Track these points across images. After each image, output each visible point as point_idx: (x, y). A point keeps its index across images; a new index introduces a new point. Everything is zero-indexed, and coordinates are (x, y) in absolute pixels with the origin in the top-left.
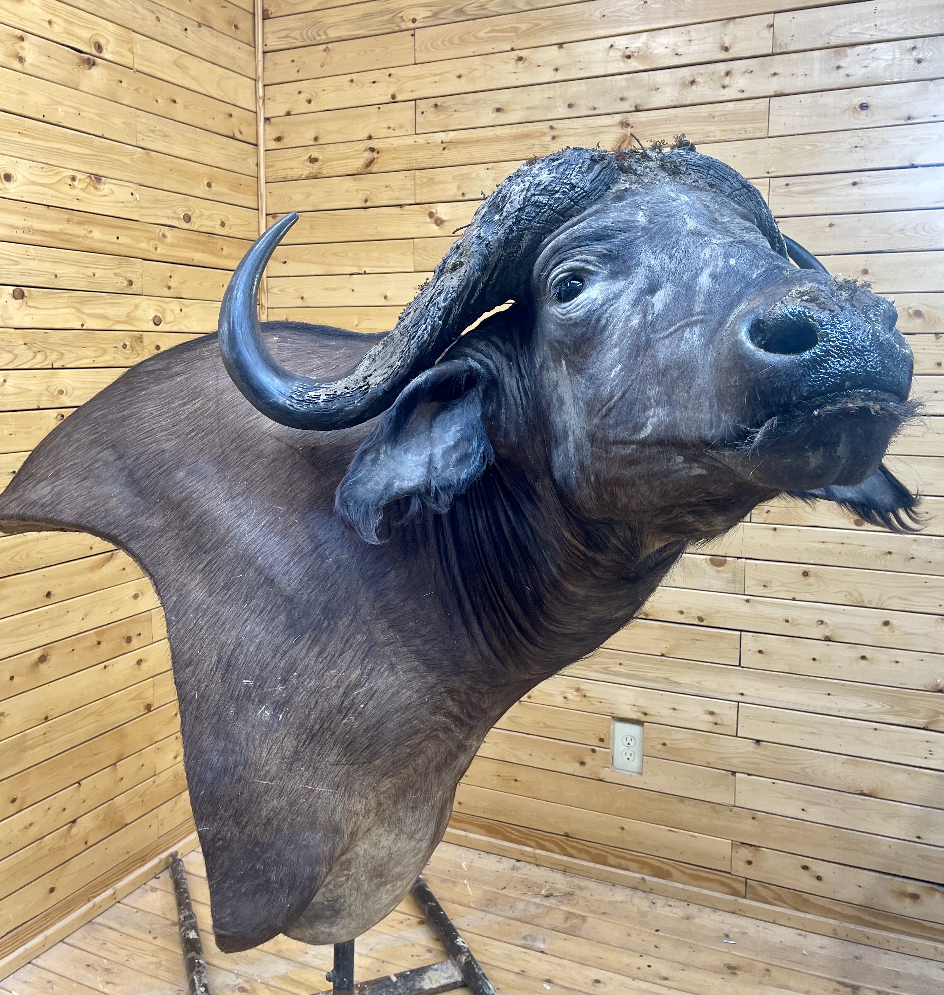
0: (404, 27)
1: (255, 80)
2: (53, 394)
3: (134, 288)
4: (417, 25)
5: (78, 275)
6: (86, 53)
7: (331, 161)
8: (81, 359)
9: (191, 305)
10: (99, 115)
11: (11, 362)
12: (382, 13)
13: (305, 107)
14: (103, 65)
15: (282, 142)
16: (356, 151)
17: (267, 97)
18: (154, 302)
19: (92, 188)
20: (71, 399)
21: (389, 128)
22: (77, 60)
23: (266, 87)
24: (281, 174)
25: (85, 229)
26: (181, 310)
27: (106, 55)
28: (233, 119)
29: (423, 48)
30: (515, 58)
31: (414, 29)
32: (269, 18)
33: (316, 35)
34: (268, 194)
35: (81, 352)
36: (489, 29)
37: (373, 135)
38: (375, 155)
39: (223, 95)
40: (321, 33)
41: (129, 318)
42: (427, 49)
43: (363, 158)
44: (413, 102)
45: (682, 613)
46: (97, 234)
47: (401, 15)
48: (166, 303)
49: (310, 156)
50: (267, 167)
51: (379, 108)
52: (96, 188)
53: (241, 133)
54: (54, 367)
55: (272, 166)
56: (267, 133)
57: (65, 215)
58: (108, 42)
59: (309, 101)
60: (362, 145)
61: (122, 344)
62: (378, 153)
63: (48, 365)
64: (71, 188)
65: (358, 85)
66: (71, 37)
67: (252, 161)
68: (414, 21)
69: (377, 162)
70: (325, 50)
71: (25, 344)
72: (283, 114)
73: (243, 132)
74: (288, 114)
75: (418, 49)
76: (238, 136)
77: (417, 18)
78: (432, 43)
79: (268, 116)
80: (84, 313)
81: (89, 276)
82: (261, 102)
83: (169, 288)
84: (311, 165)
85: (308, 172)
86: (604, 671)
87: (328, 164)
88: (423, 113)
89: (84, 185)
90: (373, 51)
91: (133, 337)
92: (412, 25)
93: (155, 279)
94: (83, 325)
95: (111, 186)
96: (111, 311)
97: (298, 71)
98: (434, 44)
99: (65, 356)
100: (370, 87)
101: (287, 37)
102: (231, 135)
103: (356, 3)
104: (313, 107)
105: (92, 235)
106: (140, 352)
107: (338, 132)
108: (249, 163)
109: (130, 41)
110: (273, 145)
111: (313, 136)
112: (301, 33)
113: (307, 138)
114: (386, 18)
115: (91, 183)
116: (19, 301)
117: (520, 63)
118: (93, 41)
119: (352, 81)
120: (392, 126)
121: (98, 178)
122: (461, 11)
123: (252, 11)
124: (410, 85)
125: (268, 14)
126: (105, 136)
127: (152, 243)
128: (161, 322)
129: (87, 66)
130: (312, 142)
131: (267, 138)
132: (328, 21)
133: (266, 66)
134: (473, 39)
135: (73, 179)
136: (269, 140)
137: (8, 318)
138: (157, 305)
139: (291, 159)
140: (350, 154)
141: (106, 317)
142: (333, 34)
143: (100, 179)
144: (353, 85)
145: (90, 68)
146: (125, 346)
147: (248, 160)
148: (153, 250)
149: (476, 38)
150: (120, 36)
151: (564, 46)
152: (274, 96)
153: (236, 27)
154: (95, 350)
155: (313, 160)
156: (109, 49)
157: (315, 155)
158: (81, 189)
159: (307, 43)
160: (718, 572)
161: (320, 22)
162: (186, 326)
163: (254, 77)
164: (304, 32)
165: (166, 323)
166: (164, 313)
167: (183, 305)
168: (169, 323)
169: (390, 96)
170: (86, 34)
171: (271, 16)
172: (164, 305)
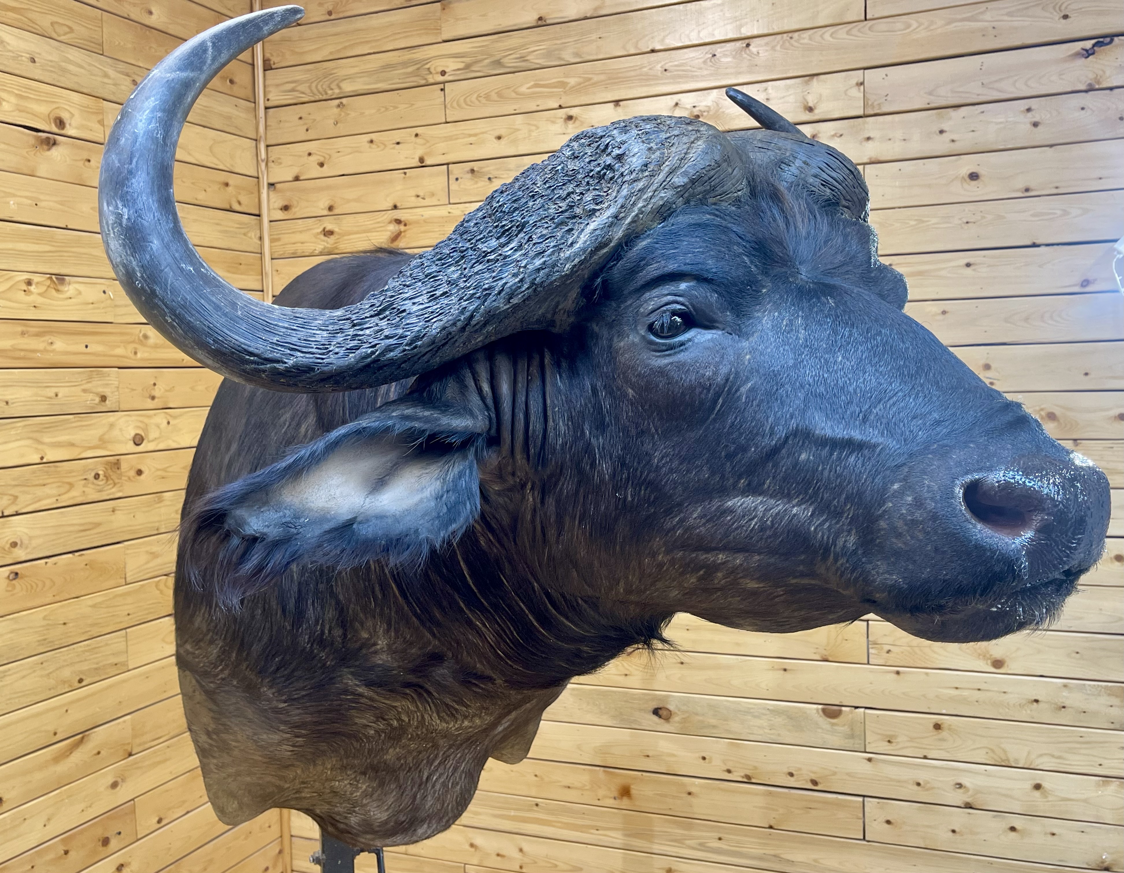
0: (431, 80)
1: (256, 140)
2: (3, 549)
3: (109, 404)
4: (446, 78)
5: (35, 398)
6: (44, 132)
7: (350, 233)
8: (39, 500)
9: (181, 415)
10: (61, 203)
12: (405, 64)
13: (316, 172)
14: (65, 144)
15: (290, 211)
16: (378, 222)
17: (271, 159)
18: (134, 418)
19: (53, 291)
20: (28, 550)
21: (418, 196)
22: (32, 141)
23: (270, 148)
24: (290, 249)
25: (43, 341)
26: (169, 423)
27: (70, 131)
28: (230, 189)
29: (455, 104)
30: (564, 117)
31: (444, 83)
32: (272, 69)
33: (327, 89)
34: (274, 273)
35: (40, 492)
36: (532, 83)
37: (398, 205)
38: (402, 228)
39: (217, 162)
40: (333, 86)
41: (103, 442)
42: (459, 105)
43: (386, 231)
44: (445, 167)
45: (791, 775)
46: (60, 344)
47: (427, 66)
48: (149, 417)
49: (324, 229)
50: (272, 241)
51: (405, 173)
52: (57, 290)
53: (239, 203)
54: (5, 514)
55: (278, 240)
56: (272, 200)
57: (19, 328)
58: (72, 115)
59: (322, 165)
60: (385, 217)
61: (93, 474)
62: (405, 225)
64: (26, 295)
65: (378, 147)
66: (23, 114)
67: (254, 235)
68: (443, 73)
69: (405, 236)
70: (339, 106)
72: (291, 179)
73: (242, 202)
74: (297, 179)
75: (449, 106)
76: (236, 207)
77: (447, 70)
78: (465, 100)
79: (272, 181)
80: (42, 443)
81: (50, 398)
82: (263, 165)
83: (153, 398)
84: (326, 238)
85: (322, 247)
86: (699, 847)
87: (346, 238)
88: (457, 179)
89: (43, 289)
90: (396, 108)
91: (108, 463)
92: (441, 79)
93: (133, 390)
94: (42, 458)
95: (77, 286)
96: (77, 437)
97: (307, 130)
98: (468, 100)
99: (19, 500)
100: (394, 148)
101: (293, 90)
102: (228, 207)
103: (374, 53)
104: (326, 171)
105: (54, 347)
106: (117, 481)
107: (358, 200)
108: (251, 238)
109: (100, 112)
110: (279, 215)
111: (327, 204)
112: (310, 87)
113: (320, 207)
114: (410, 70)
115: (52, 286)
117: (571, 122)
118: (52, 116)
119: (371, 141)
120: (421, 194)
121: (60, 278)
122: (498, 63)
123: (250, 61)
124: (442, 146)
125: (270, 65)
126: (69, 227)
127: (131, 347)
128: (143, 440)
129: (45, 147)
130: (326, 212)
131: (271, 207)
132: (341, 73)
133: (268, 123)
134: (513, 95)
135: (29, 283)
136: (274, 209)
138: (138, 420)
139: (301, 232)
140: (371, 227)
141: (72, 445)
142: (348, 87)
143: (64, 280)
144: (373, 146)
145: (49, 149)
146: (97, 476)
147: (249, 235)
148: (132, 355)
149: (517, 93)
150: (88, 107)
151: (621, 103)
152: (279, 158)
153: (232, 82)
154: (59, 487)
155: (327, 233)
156: (74, 123)
157: (329, 227)
158: (40, 294)
159: (317, 98)
160: (833, 724)
161: (331, 74)
162: (174, 441)
163: (255, 137)
164: (314, 85)
165: (149, 442)
166: (147, 429)
167: (171, 416)
168: (153, 441)
169: (417, 159)
170: (43, 109)
171: (273, 67)
172: (146, 420)
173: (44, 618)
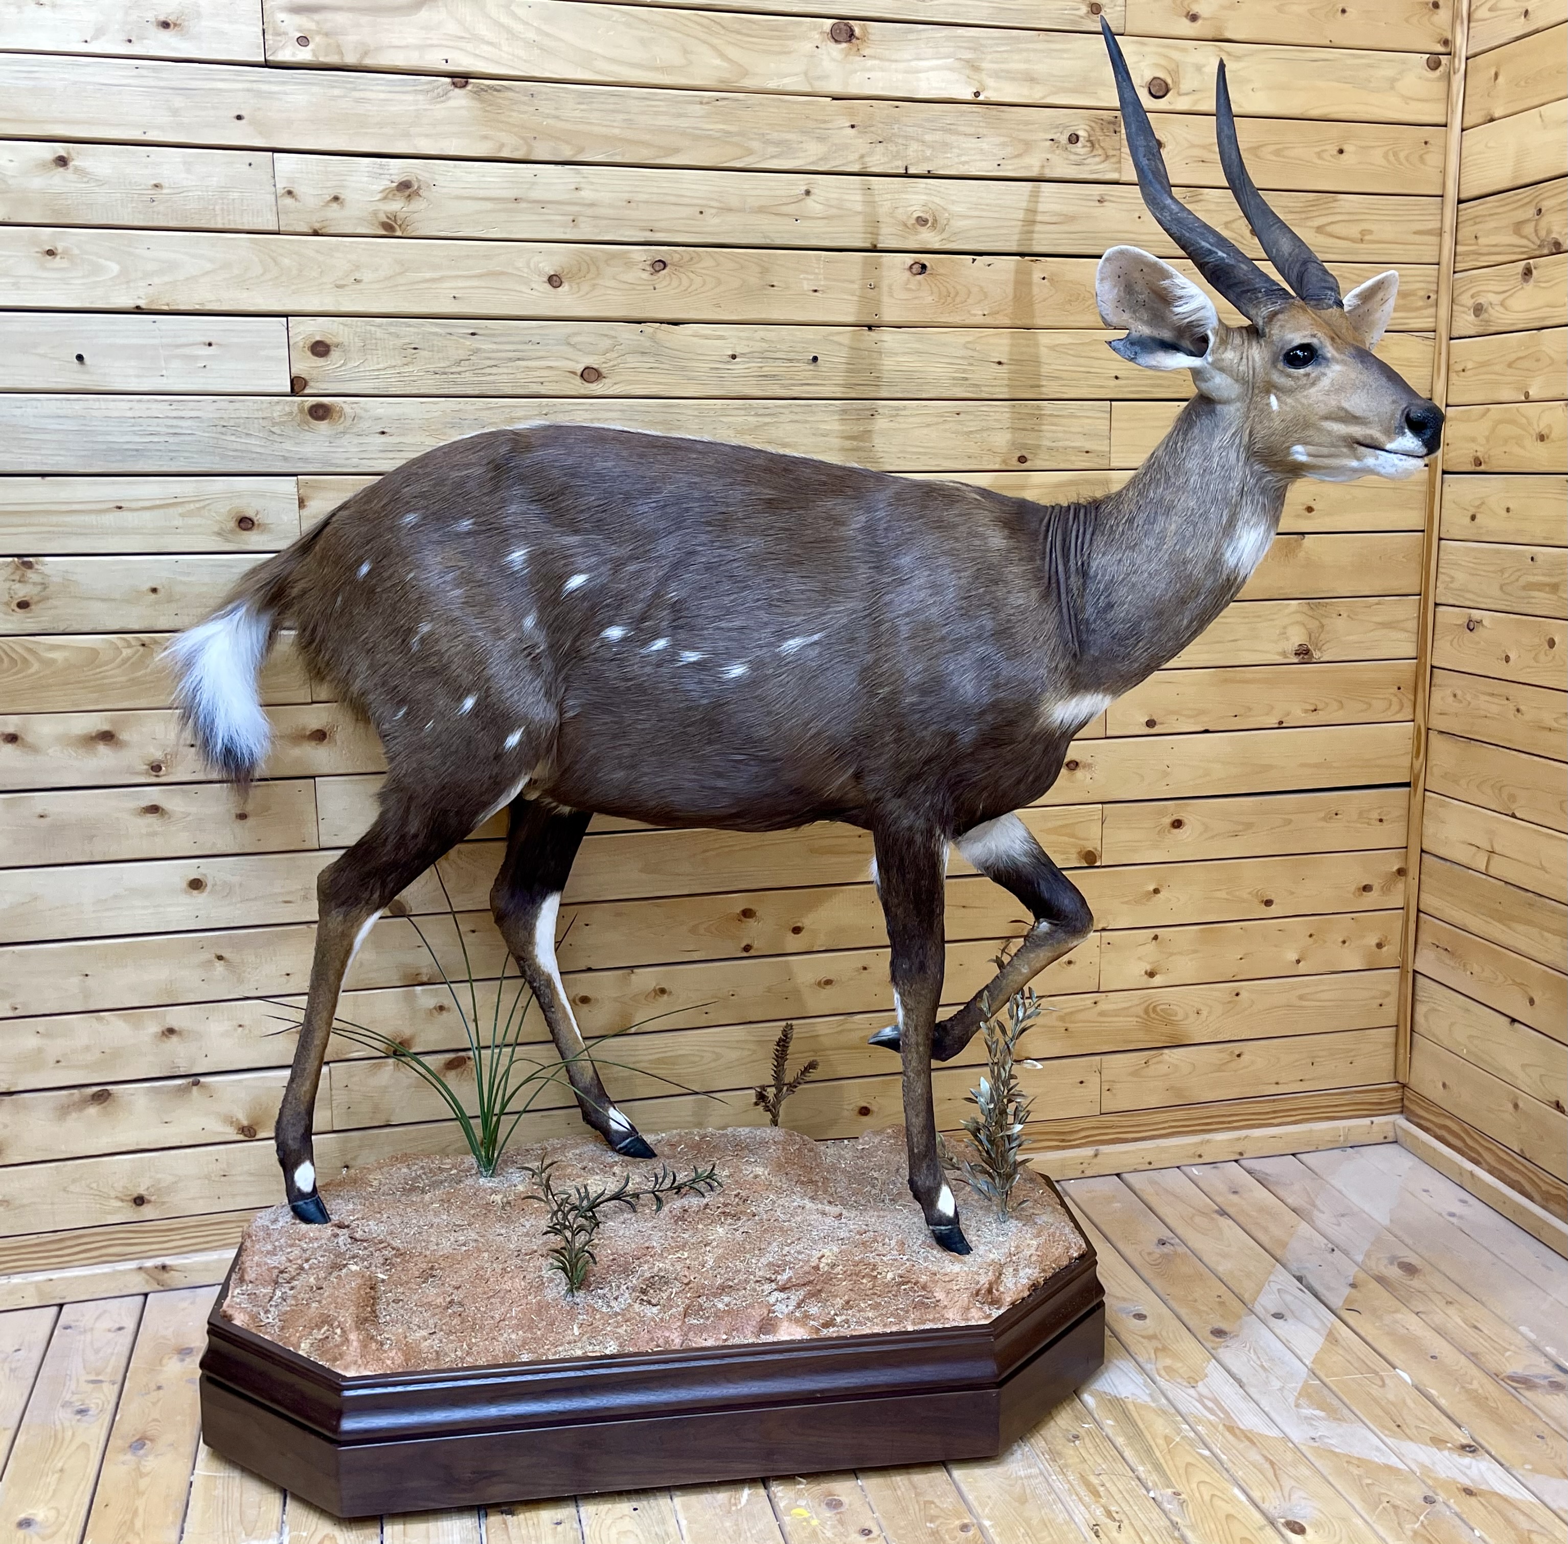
2: (905, 225)
8: (969, 160)
11: (821, 159)
18: (1151, 49)
20: (944, 236)
35: (971, 146)
41: (1088, 82)
48: (1184, 50)
54: (911, 171)
61: (1067, 134)
63: (898, 167)
71: (853, 126)
80: (982, 71)
83: (1194, 18)
91: (1096, 119)
94: (977, 94)
96: (1041, 67)
99: (937, 153)
106: (1111, 153)
116: (844, 45)
128: (1167, 91)
137: (819, 78)
138: (1160, 54)
141: (1033, 79)
146: (1074, 139)
154: (1002, 144)
165: (1179, 94)
166: (1177, 72)
167: (1229, 54)
168: (1189, 93)
172: (1175, 55)
173: (966, 346)
